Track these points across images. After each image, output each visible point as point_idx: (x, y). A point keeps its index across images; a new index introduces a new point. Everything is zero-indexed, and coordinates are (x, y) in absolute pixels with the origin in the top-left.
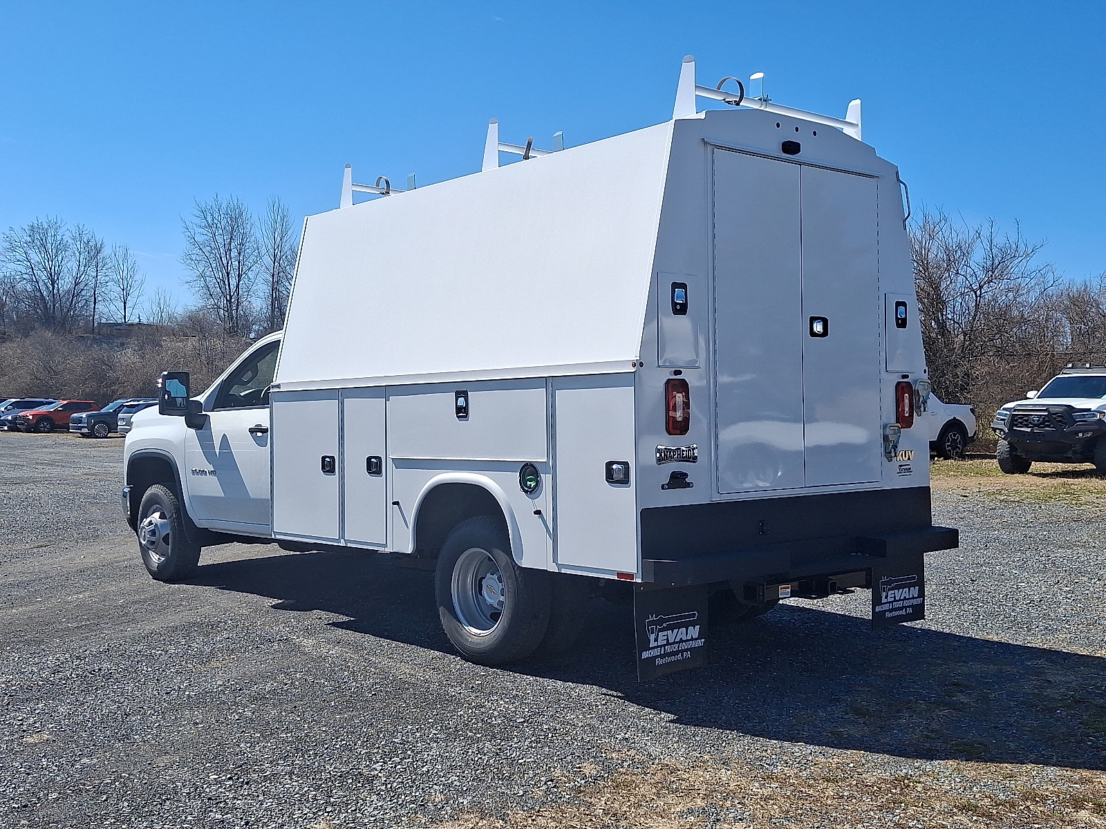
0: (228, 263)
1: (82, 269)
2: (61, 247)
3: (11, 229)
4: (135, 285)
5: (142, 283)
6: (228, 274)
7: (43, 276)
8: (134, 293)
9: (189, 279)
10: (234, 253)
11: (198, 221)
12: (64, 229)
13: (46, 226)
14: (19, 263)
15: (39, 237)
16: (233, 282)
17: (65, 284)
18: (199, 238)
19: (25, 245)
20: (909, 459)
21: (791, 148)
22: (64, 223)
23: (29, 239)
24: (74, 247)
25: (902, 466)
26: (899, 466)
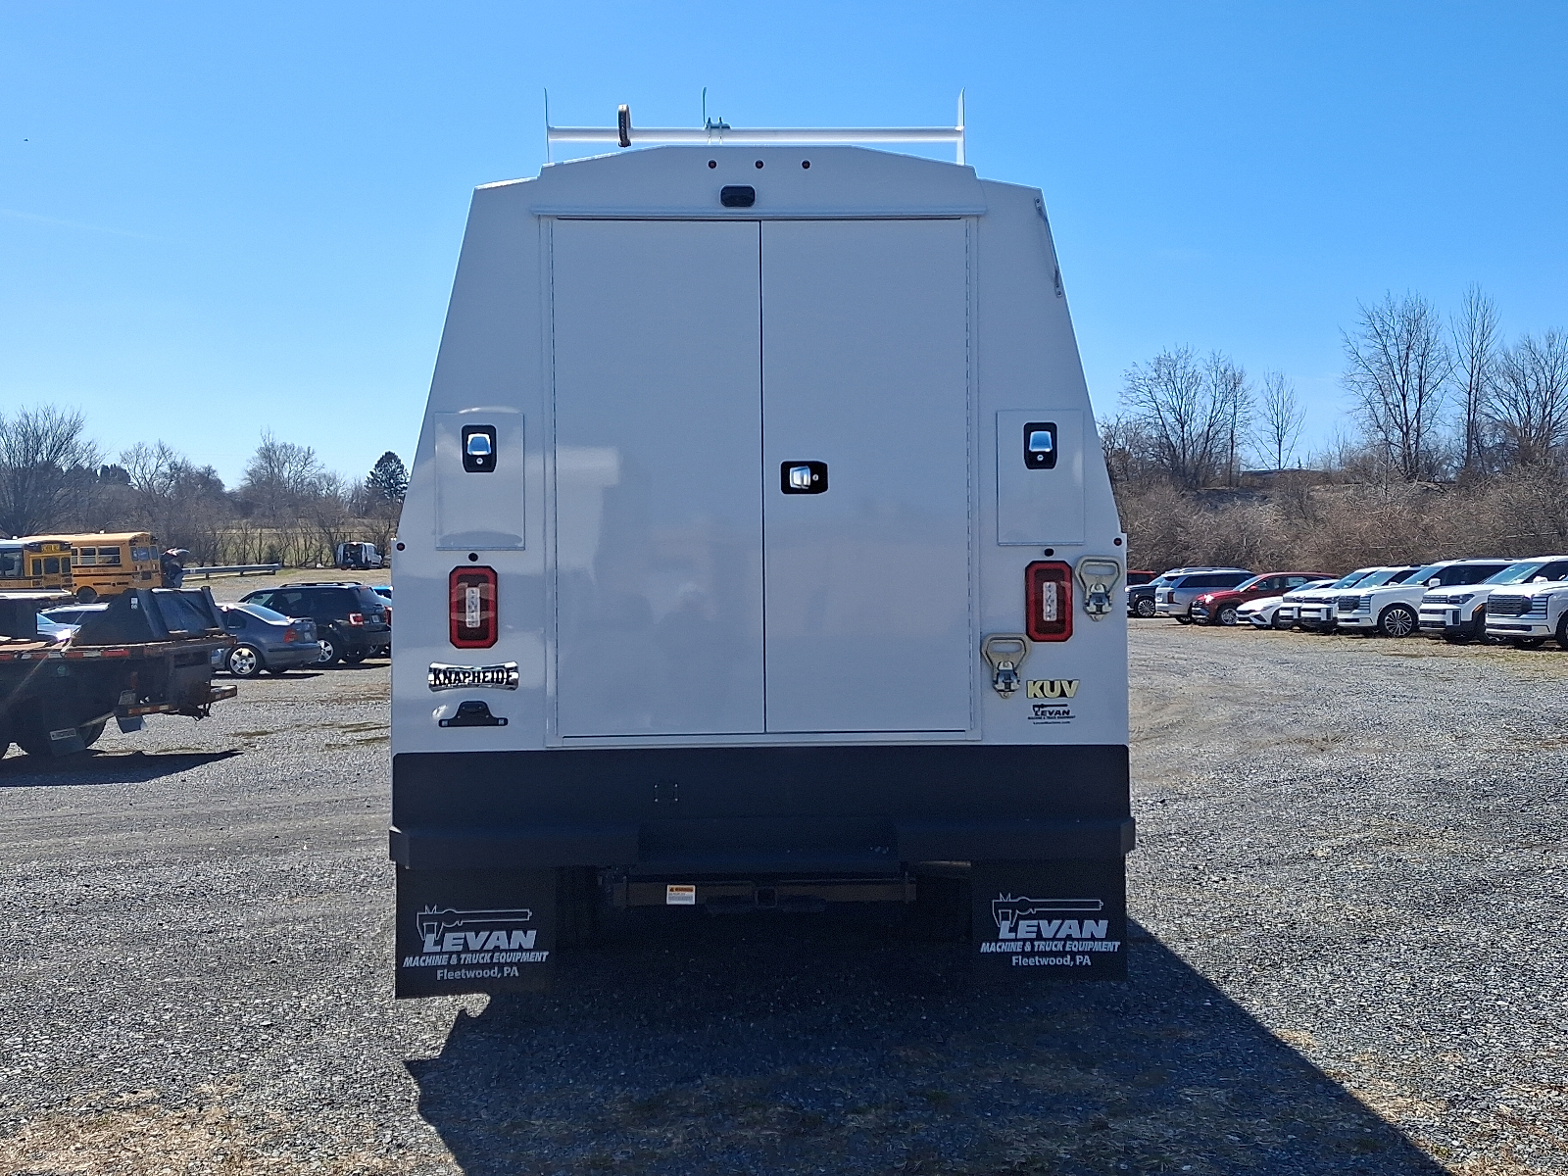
0: (1404, 382)
1: (1218, 405)
2: (1195, 380)
3: (1135, 365)
4: (1293, 420)
5: (1302, 417)
6: (1404, 396)
7: (1171, 419)
8: (1291, 430)
9: (1351, 407)
10: (1413, 367)
11: (1363, 330)
12: (1195, 358)
13: (1174, 357)
14: (1142, 404)
15: (1167, 371)
16: (1412, 407)
17: (1198, 425)
18: (1364, 353)
19: (1150, 382)
20: (1063, 694)
21: (738, 197)
22: (1195, 351)
23: (1155, 375)
24: (1208, 379)
25: (1043, 706)
26: (1034, 706)
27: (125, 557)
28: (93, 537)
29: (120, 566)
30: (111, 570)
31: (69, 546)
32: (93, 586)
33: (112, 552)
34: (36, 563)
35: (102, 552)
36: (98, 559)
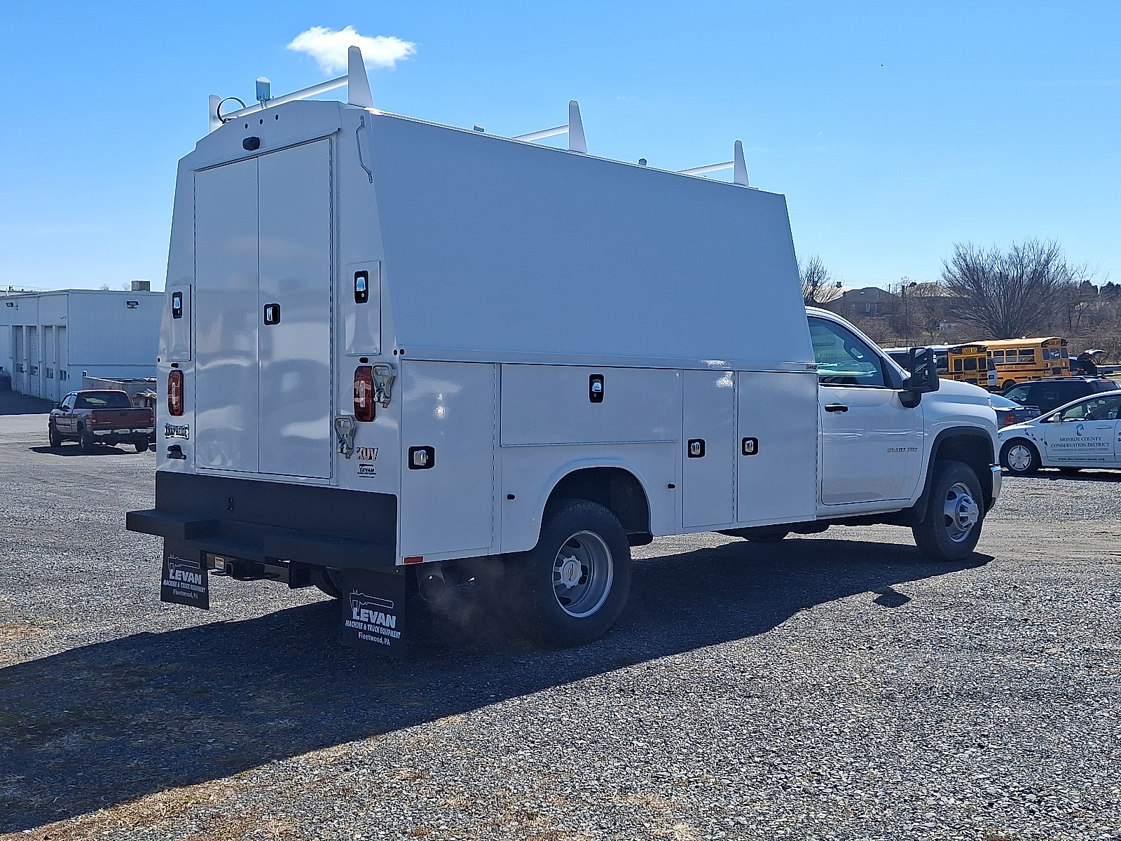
20: (371, 458)
21: (252, 143)
25: (364, 465)
26: (360, 465)
27: (1038, 355)
28: (1017, 341)
29: (1035, 363)
30: (1028, 367)
31: (985, 348)
32: (1014, 379)
33: (1027, 352)
34: (958, 362)
35: (1022, 353)
36: (1017, 358)
